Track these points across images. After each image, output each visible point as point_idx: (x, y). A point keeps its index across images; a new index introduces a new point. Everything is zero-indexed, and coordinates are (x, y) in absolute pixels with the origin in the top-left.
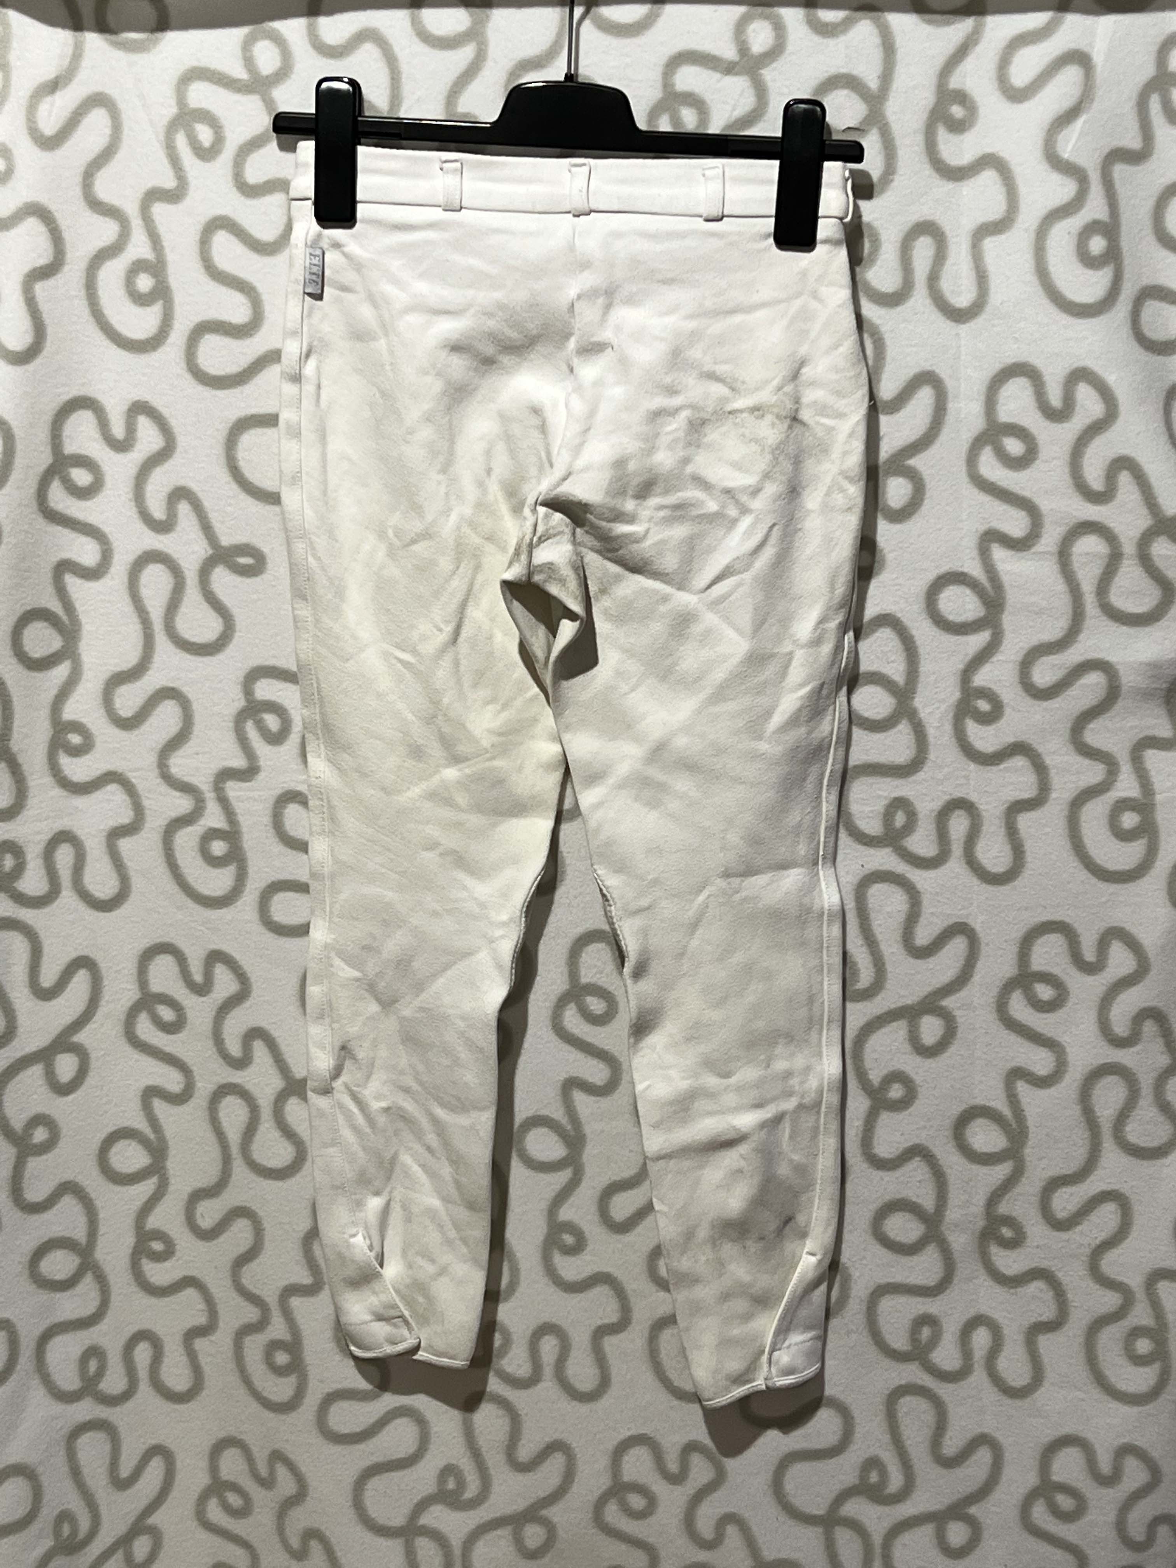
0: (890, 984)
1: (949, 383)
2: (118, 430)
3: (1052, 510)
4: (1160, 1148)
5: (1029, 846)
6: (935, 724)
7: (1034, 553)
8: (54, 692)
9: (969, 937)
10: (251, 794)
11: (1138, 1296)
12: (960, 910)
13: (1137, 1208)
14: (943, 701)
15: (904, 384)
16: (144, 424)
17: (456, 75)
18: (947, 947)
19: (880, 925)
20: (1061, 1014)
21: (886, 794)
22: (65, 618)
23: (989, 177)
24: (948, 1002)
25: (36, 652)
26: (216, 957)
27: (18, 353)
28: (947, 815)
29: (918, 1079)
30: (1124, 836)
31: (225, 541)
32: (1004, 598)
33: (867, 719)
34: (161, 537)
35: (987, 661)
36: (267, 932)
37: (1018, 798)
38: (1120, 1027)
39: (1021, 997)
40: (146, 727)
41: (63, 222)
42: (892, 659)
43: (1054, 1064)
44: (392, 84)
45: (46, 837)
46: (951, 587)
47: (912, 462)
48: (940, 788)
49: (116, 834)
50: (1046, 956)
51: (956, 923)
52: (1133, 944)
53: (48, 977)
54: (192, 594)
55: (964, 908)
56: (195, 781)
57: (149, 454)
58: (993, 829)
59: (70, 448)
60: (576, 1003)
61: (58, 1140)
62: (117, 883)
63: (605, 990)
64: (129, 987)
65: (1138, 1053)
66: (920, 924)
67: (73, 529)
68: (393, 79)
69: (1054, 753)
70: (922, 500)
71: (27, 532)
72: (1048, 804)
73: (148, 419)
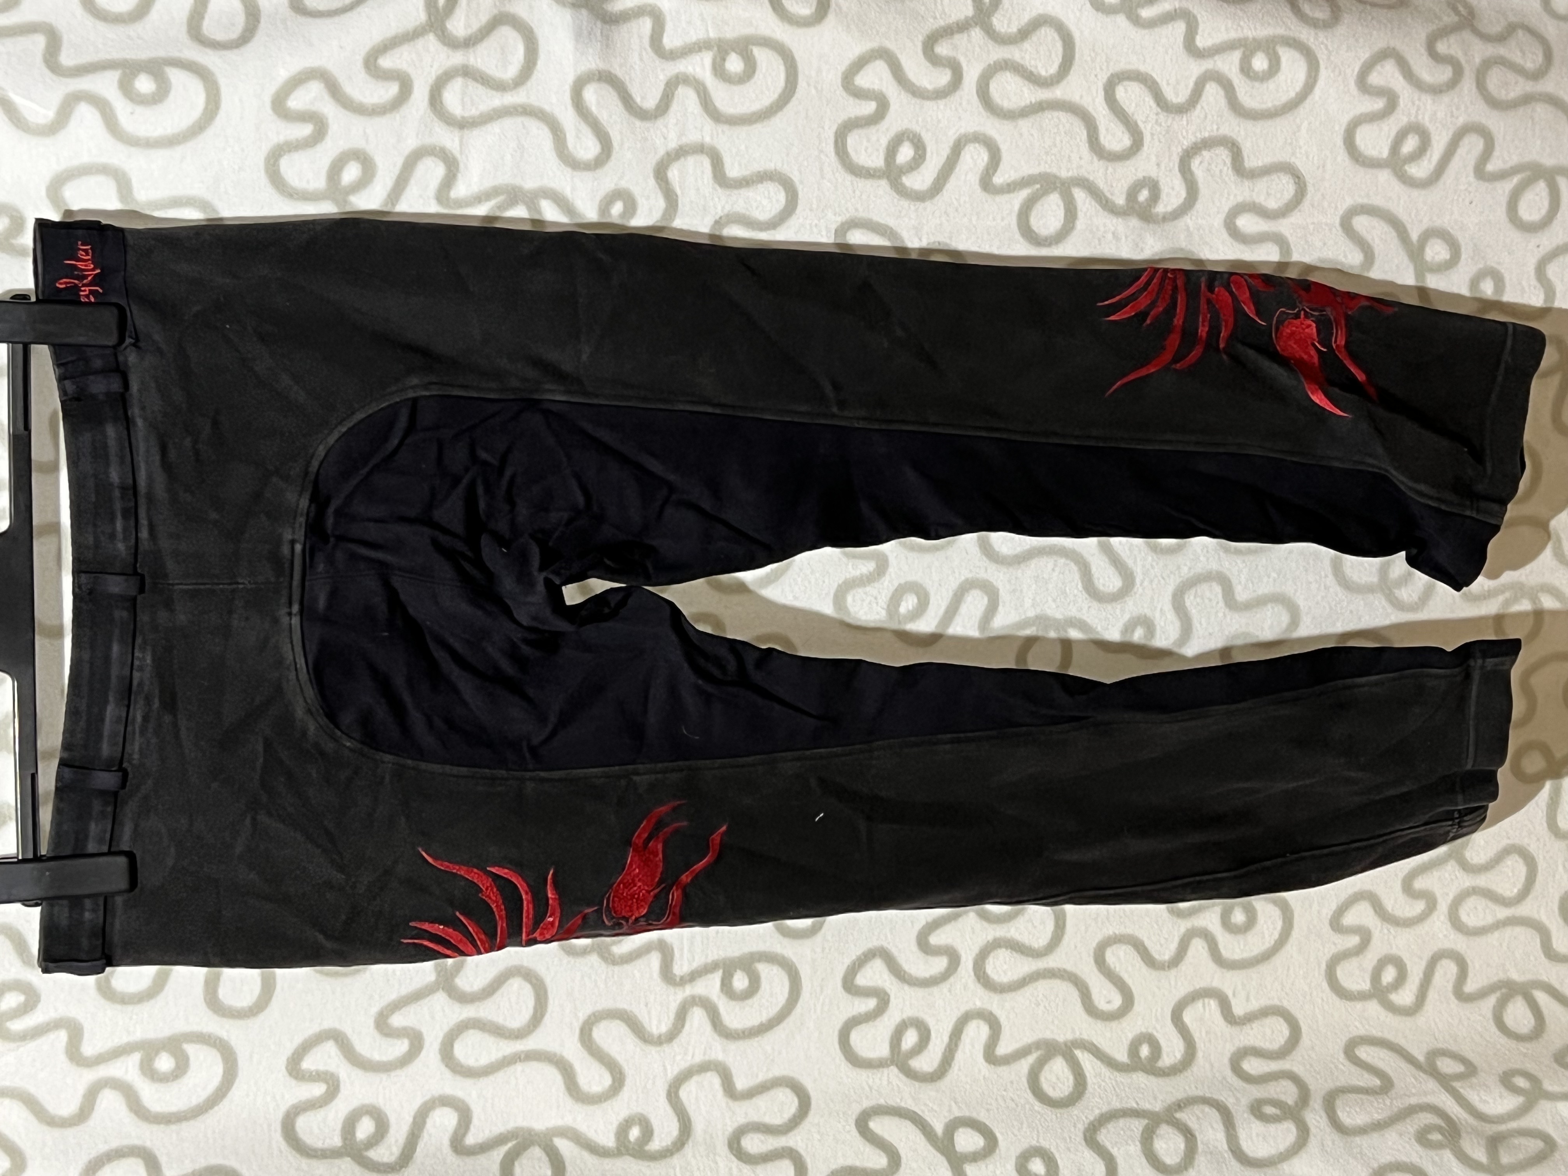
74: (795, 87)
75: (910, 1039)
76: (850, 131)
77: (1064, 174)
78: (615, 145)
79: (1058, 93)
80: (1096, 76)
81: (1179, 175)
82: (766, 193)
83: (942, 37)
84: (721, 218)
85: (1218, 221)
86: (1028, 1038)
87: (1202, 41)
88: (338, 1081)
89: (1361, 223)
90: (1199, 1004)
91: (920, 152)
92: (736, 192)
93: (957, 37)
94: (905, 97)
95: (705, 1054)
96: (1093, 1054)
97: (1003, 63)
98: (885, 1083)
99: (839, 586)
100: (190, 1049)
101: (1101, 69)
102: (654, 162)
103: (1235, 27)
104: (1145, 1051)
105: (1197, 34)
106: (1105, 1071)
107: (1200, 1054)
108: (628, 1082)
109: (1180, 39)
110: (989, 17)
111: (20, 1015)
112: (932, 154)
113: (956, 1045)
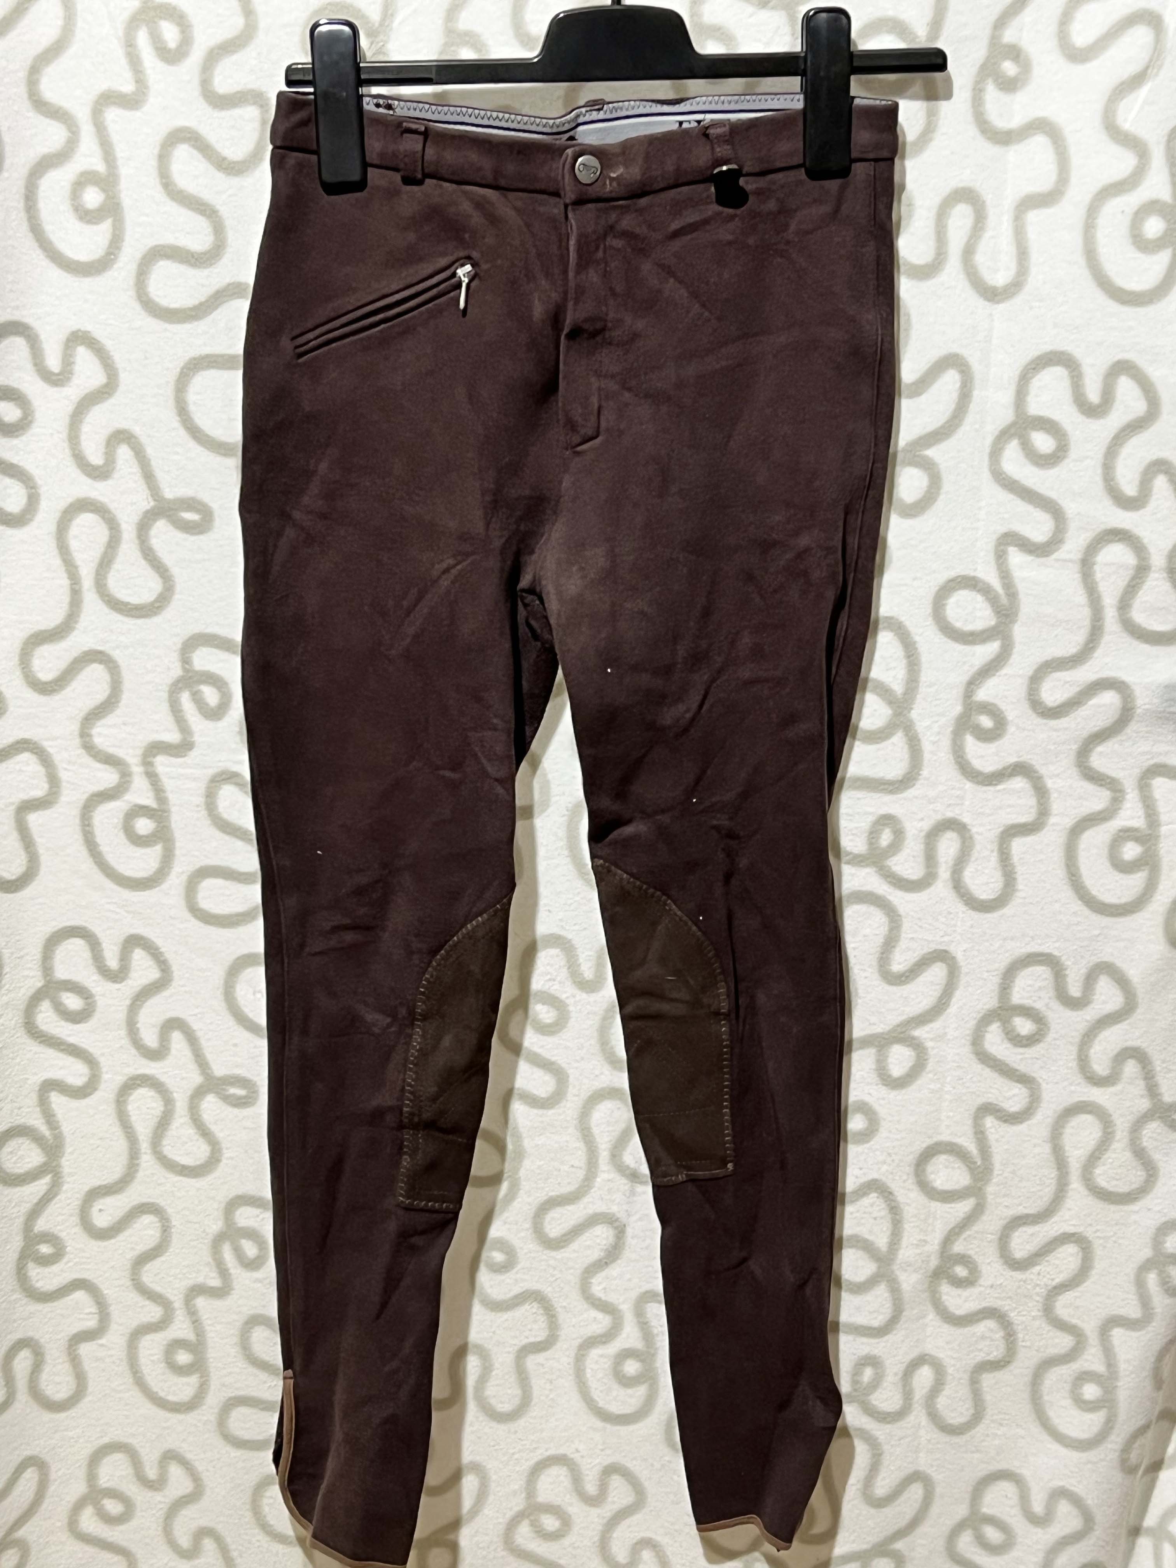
0: (860, 1009)
1: (978, 369)
2: (53, 363)
3: (1078, 513)
4: (1129, 1194)
5: (1020, 872)
6: (932, 738)
7: (1055, 560)
9: (949, 965)
10: (181, 771)
11: (1091, 1341)
12: (943, 936)
13: (1098, 1252)
14: (943, 714)
15: (928, 367)
16: (83, 355)
18: (925, 974)
19: (854, 949)
20: (1038, 1050)
21: (874, 810)
23: (1039, 143)
24: (920, 1033)
26: (133, 942)
28: (936, 835)
29: (881, 1111)
30: (1125, 868)
31: (169, 494)
32: (1018, 607)
34: (97, 484)
35: (994, 675)
36: (192, 919)
37: (1014, 822)
38: (1100, 1066)
39: (1000, 1030)
40: (67, 693)
41: (3, 124)
42: (893, 666)
43: (1027, 1100)
46: (961, 592)
47: (931, 452)
48: (931, 806)
49: (27, 807)
50: (1028, 989)
51: (935, 951)
52: (1121, 981)
54: (129, 548)
55: (946, 934)
56: (120, 753)
57: (87, 391)
58: (985, 853)
62: (24, 861)
63: (557, 998)
64: (32, 975)
65: (1116, 1094)
66: (897, 949)
69: (1058, 775)
70: (937, 495)
72: (1045, 831)
73: (89, 352)
74: (1102, 913)
75: (72, 1002)
76: (1052, 969)
77: (990, 1189)
78: (1053, 723)
79: (1076, 1185)
80: (1091, 1225)
81: (979, 1307)
82: (993, 880)
83: (1144, 1068)
84: (969, 830)
85: (930, 1347)
86: (66, 1128)
87: (1118, 1335)
88: (62, 385)
89: (916, 1492)
90: (94, 1309)
91: (1024, 1042)
92: (996, 849)
93: (1142, 1083)
94: (1082, 1027)
95: (68, 782)
96: (45, 1194)
97: (1110, 1130)
98: (26, 973)
99: (570, 941)
100: (106, 226)
101: (1097, 1231)
102: (1033, 762)
103: (1131, 1368)
104: (45, 1249)
105: (1127, 1329)
106: (26, 1207)
107: (39, 1307)
108: (42, 699)
109: (1122, 1312)
110: (1160, 1117)
111: (154, 42)
112: (1021, 1054)
113: (62, 1050)
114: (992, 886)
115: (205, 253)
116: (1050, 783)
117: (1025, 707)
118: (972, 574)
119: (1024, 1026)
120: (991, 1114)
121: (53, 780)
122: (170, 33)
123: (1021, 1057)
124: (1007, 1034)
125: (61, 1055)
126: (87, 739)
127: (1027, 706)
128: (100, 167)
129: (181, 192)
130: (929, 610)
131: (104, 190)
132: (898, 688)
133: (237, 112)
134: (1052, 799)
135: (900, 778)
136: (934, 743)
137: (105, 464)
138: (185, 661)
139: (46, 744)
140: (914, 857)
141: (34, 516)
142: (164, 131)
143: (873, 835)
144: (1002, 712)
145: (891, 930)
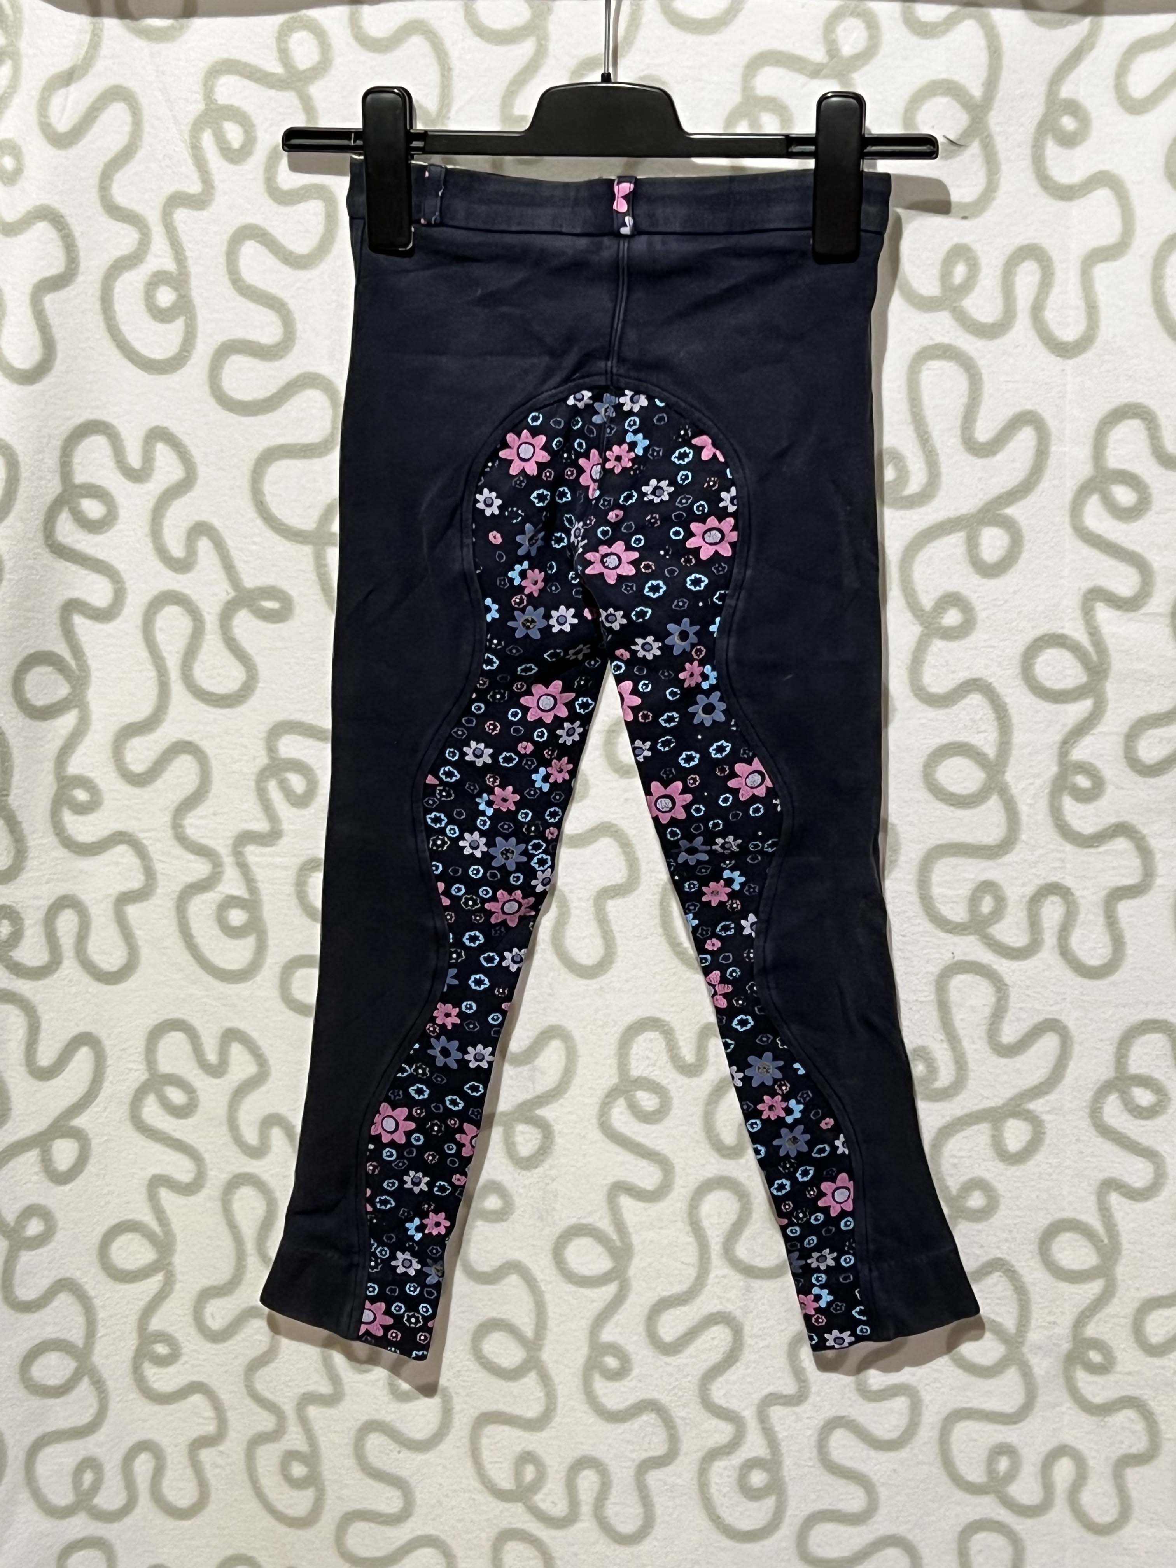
0: (972, 1083)
1: (1052, 424)
2: (134, 460)
3: (1165, 567)
5: (1129, 936)
6: (1029, 801)
7: (1144, 614)
8: (58, 743)
9: (1061, 1035)
10: (271, 860)
12: (1051, 1006)
14: (1038, 775)
15: (1003, 424)
16: (162, 452)
17: (514, 72)
18: (1037, 1044)
19: (962, 1020)
20: (1160, 1121)
21: (972, 876)
22: (72, 663)
23: (1103, 195)
24: (1036, 1106)
25: (39, 700)
26: (231, 1036)
27: (26, 371)
28: (1039, 901)
29: (1000, 1187)
31: (250, 582)
32: (1109, 663)
33: (952, 794)
34: (180, 577)
35: (1087, 733)
36: (287, 1011)
37: (1120, 884)
39: (1119, 1101)
40: (159, 784)
41: (77, 230)
42: (983, 728)
43: (1152, 1175)
44: (443, 82)
45: (46, 902)
46: (1049, 651)
47: (1009, 511)
48: (1034, 870)
49: (125, 899)
50: (1146, 1057)
51: (1047, 1020)
53: (46, 1057)
54: (212, 641)
55: (1057, 1003)
56: (211, 843)
57: (168, 486)
58: (1091, 917)
59: (79, 478)
60: (625, 1098)
61: (54, 1233)
62: (125, 954)
63: (658, 1084)
64: (135, 1067)
66: (1007, 1019)
67: (82, 565)
68: (443, 76)
69: (1160, 835)
70: (1020, 553)
71: (31, 568)
72: (1152, 892)
73: (168, 448)
114: (1100, 951)
115: (276, 346)
116: (1154, 843)
117: (1123, 764)
118: (1060, 631)
119: (1143, 1097)
120: (1115, 1190)
121: (149, 873)
122: (234, 134)
123: (1142, 1129)
124: (1126, 1105)
125: (167, 1149)
126: (180, 830)
127: (1125, 764)
128: (170, 266)
129: (249, 287)
130: (1018, 670)
131: (176, 289)
132: (991, 751)
133: (301, 207)
134: (1156, 860)
135: (998, 842)
136: (1030, 805)
137: (186, 558)
138: (271, 748)
139: (141, 835)
140: (1017, 923)
141: (121, 610)
142: (230, 230)
143: (974, 901)
144: (1099, 772)
145: (999, 1000)
